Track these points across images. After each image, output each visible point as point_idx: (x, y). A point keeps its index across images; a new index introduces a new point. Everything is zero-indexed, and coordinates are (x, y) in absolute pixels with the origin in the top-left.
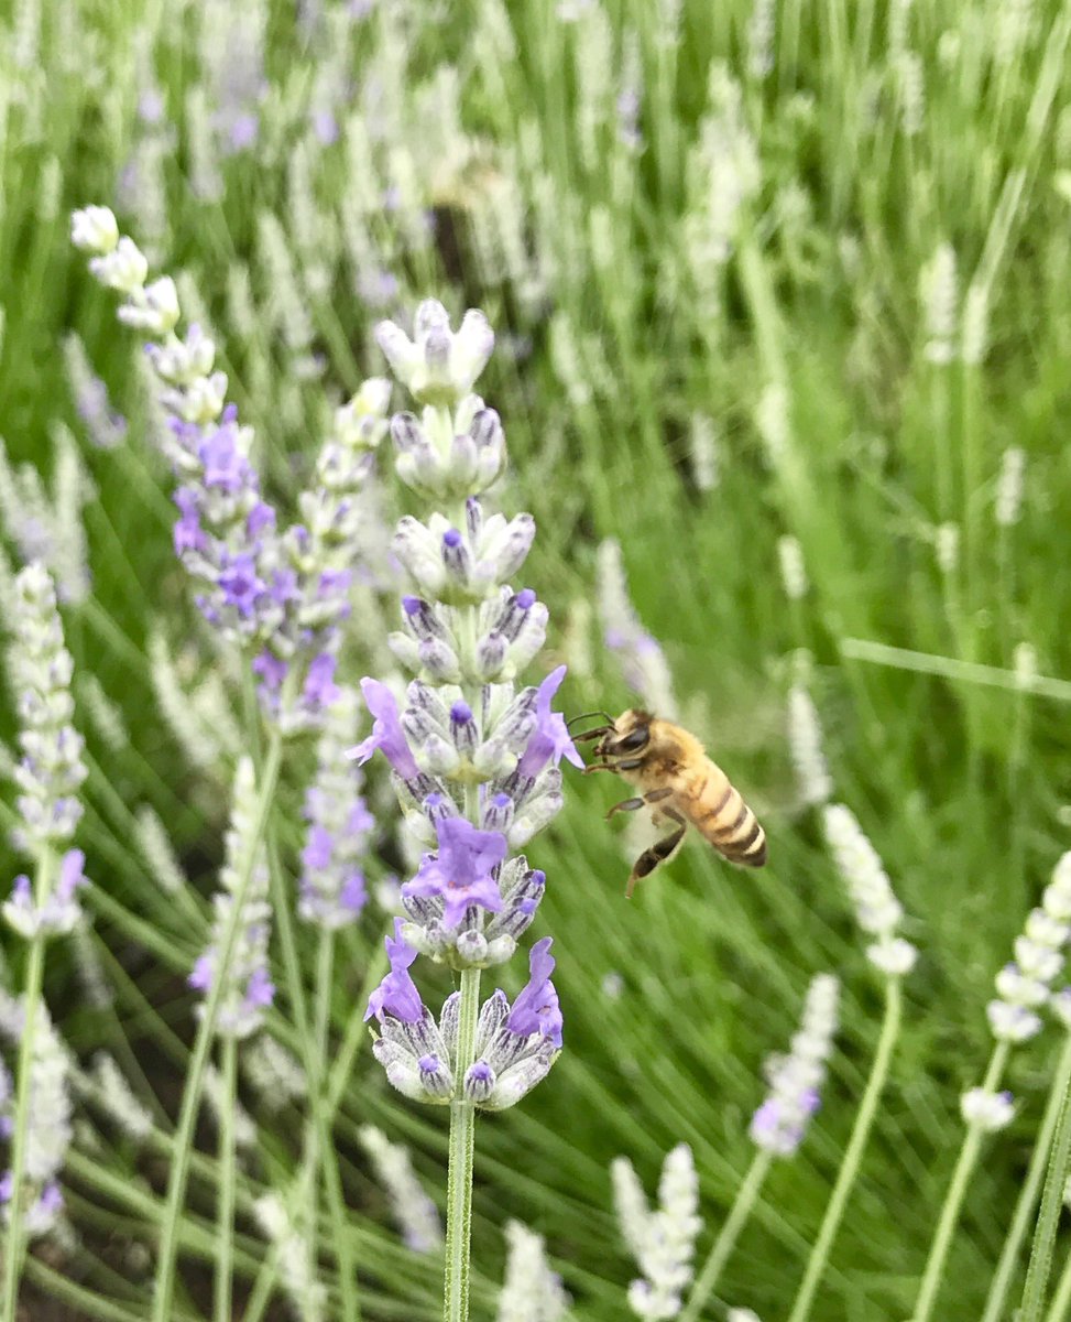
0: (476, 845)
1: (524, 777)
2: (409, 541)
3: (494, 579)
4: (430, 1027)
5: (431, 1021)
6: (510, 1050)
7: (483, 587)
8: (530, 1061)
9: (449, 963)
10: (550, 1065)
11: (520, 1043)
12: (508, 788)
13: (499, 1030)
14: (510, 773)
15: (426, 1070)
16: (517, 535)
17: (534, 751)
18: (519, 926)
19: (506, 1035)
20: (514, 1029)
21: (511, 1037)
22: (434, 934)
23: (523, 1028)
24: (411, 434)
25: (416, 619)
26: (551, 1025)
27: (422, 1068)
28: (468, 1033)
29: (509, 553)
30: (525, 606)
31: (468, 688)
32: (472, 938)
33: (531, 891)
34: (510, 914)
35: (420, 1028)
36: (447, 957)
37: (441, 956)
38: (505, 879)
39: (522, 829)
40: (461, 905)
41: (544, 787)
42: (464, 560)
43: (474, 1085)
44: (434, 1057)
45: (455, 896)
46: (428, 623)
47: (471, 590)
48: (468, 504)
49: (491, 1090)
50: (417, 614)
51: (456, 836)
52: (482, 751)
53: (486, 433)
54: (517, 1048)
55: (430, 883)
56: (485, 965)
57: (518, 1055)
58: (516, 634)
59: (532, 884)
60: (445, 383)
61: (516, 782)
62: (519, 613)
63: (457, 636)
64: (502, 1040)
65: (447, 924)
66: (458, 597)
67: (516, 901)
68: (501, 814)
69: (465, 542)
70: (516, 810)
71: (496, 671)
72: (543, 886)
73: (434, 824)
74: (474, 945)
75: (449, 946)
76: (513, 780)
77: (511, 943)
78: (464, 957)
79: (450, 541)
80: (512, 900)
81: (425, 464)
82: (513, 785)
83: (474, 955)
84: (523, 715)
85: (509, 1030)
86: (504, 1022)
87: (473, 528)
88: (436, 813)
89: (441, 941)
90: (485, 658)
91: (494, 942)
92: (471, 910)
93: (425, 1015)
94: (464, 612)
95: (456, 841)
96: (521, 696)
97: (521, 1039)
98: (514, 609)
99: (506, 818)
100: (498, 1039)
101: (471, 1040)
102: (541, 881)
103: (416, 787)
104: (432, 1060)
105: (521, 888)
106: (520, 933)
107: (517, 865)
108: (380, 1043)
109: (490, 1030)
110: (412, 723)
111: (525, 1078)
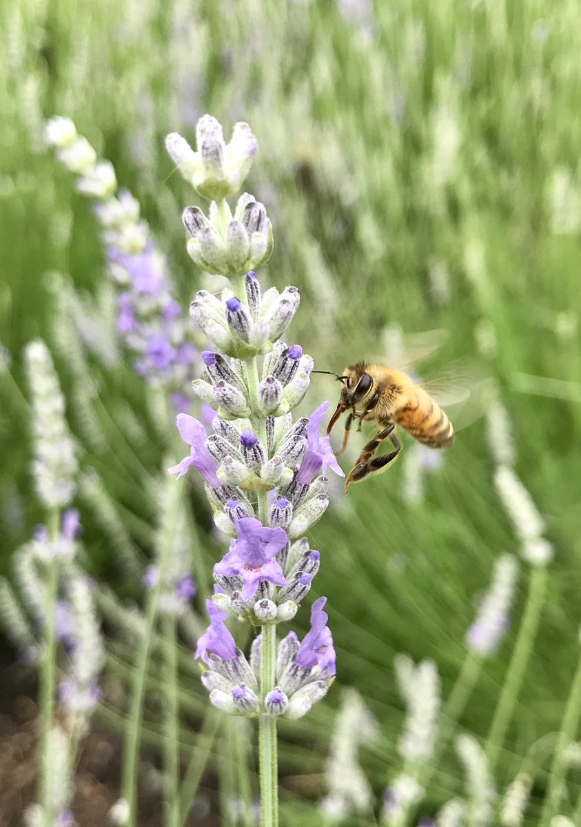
0: (264, 537)
1: (300, 484)
2: (202, 308)
3: (268, 335)
4: (241, 662)
5: (242, 659)
6: (298, 678)
7: (260, 342)
8: (313, 686)
9: (249, 622)
10: (327, 688)
11: (305, 673)
12: (289, 493)
13: (291, 664)
14: (289, 483)
15: (237, 697)
16: (284, 302)
17: (307, 465)
18: (300, 594)
19: (295, 667)
20: (301, 663)
21: (299, 668)
22: (236, 603)
23: (307, 663)
24: (197, 223)
25: (213, 369)
26: (327, 661)
27: (234, 695)
28: (269, 667)
29: (279, 316)
30: (296, 358)
31: (255, 419)
32: (264, 605)
33: (309, 567)
34: (293, 584)
35: (234, 663)
36: (248, 619)
37: (244, 617)
38: (293, 555)
39: (300, 523)
40: (254, 582)
41: (316, 490)
42: (244, 322)
43: (272, 706)
44: (243, 687)
45: (249, 576)
46: (223, 371)
47: (251, 345)
48: (249, 279)
49: (284, 709)
50: (214, 365)
51: (248, 531)
52: (267, 466)
53: (255, 220)
54: (303, 677)
55: (231, 566)
56: (277, 622)
57: (304, 681)
58: (289, 378)
59: (310, 561)
60: (220, 179)
61: (295, 488)
62: (290, 362)
63: (245, 380)
64: (292, 671)
65: (246, 594)
66: (242, 350)
67: (297, 575)
68: (282, 514)
69: (245, 307)
70: (294, 510)
71: (274, 407)
72: (318, 561)
73: (233, 522)
74: (266, 610)
75: (248, 610)
76: (292, 486)
77: (294, 607)
78: (260, 618)
79: (232, 308)
80: (294, 574)
81: (208, 245)
82: (293, 491)
83: (266, 617)
84: (297, 439)
85: (298, 664)
86: (294, 658)
87: (253, 298)
88: (234, 514)
89: (242, 608)
90: (264, 397)
91: (282, 605)
92: (264, 584)
93: (238, 654)
94: (249, 362)
95: (249, 535)
96: (297, 425)
97: (306, 670)
98: (286, 359)
99: (286, 516)
100: (291, 670)
101: (270, 671)
102: (316, 558)
103: (221, 494)
104: (241, 690)
105: (302, 564)
106: (301, 598)
107: (301, 545)
108: (206, 675)
109: (286, 661)
110: (213, 448)
111: (309, 699)
